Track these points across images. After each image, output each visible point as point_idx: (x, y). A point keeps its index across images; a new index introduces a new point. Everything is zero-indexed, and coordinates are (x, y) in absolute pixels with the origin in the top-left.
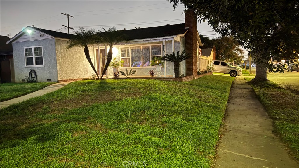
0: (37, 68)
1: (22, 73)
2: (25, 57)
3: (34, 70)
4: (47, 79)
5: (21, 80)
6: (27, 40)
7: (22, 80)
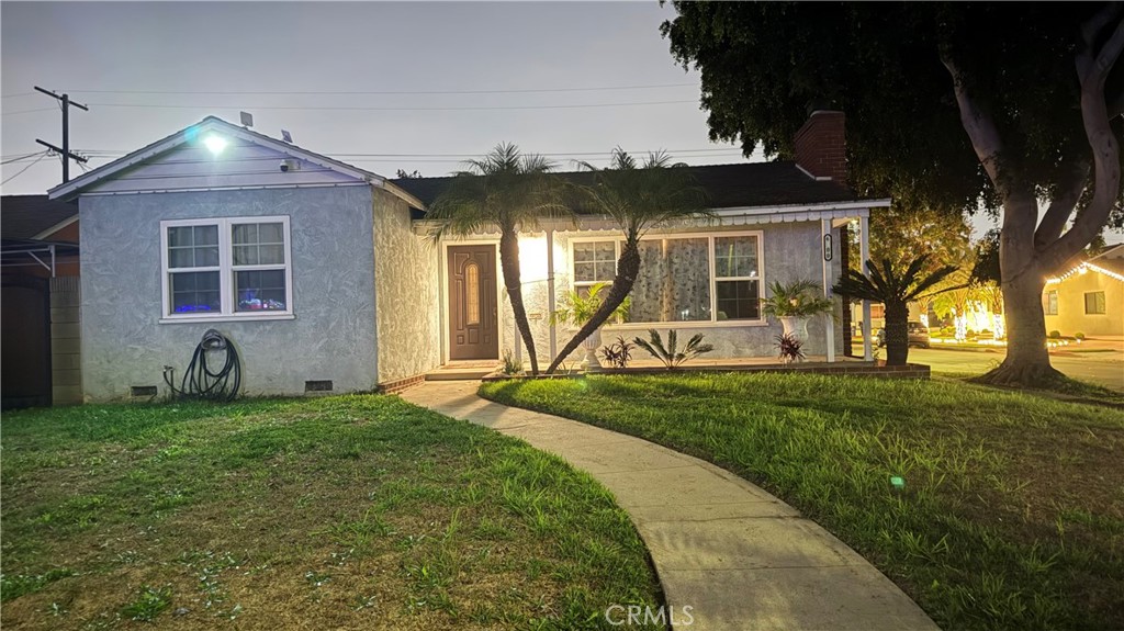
0: (240, 326)
1: (137, 355)
2: (166, 269)
3: (226, 335)
4: (308, 380)
5: (123, 389)
6: (193, 185)
7: (134, 388)
